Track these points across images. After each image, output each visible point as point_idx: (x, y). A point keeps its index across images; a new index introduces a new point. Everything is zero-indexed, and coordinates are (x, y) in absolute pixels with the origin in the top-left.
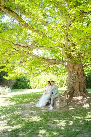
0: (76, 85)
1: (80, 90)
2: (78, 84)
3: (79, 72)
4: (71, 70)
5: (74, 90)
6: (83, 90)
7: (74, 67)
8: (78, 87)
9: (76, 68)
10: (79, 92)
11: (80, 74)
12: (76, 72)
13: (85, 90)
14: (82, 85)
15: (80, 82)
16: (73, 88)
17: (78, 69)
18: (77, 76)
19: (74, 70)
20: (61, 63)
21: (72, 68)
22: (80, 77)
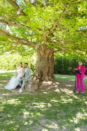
0: (45, 70)
1: (48, 75)
2: (47, 69)
3: (50, 57)
4: (42, 53)
5: (42, 75)
6: (51, 75)
7: (46, 51)
8: (47, 71)
9: (48, 52)
10: (48, 77)
11: (50, 59)
12: (47, 56)
13: (53, 75)
14: (51, 70)
15: (49, 67)
16: (41, 72)
17: (49, 54)
18: (47, 60)
19: (45, 54)
20: (32, 45)
21: (43, 52)
22: (50, 62)
